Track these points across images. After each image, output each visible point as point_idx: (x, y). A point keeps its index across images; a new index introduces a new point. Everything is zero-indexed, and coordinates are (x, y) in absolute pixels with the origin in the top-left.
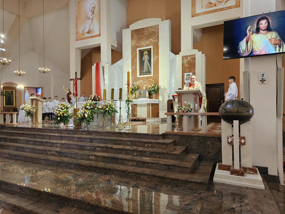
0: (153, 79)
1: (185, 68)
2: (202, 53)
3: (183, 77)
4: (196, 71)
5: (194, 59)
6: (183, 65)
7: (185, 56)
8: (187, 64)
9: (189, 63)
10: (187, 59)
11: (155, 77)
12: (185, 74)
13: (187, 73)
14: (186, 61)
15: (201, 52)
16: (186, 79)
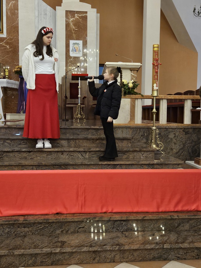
0: (7, 43)
1: (70, 31)
2: (97, 13)
3: (67, 46)
4: (89, 39)
5: (85, 18)
6: (67, 25)
7: (71, 12)
8: (74, 25)
9: (76, 24)
10: (74, 17)
11: (11, 39)
12: (72, 42)
13: (74, 40)
14: (72, 19)
15: (95, 10)
16: (72, 51)
